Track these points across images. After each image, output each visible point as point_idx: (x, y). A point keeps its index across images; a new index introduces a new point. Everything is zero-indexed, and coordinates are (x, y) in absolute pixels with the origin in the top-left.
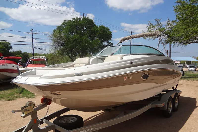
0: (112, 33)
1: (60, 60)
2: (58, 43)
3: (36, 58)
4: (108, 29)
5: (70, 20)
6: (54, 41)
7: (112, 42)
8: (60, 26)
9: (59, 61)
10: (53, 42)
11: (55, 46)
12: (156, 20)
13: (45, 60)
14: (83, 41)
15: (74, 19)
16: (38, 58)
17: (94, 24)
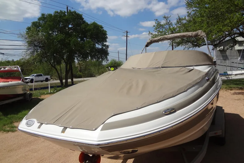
0: (107, 33)
1: (33, 69)
2: (35, 46)
3: (5, 68)
4: (102, 28)
5: (51, 15)
6: (29, 44)
7: (107, 44)
8: (37, 22)
9: (31, 70)
10: (26, 44)
11: (31, 50)
12: (165, 17)
13: (20, 70)
14: (71, 43)
15: (57, 12)
16: (8, 68)
17: (84, 20)
